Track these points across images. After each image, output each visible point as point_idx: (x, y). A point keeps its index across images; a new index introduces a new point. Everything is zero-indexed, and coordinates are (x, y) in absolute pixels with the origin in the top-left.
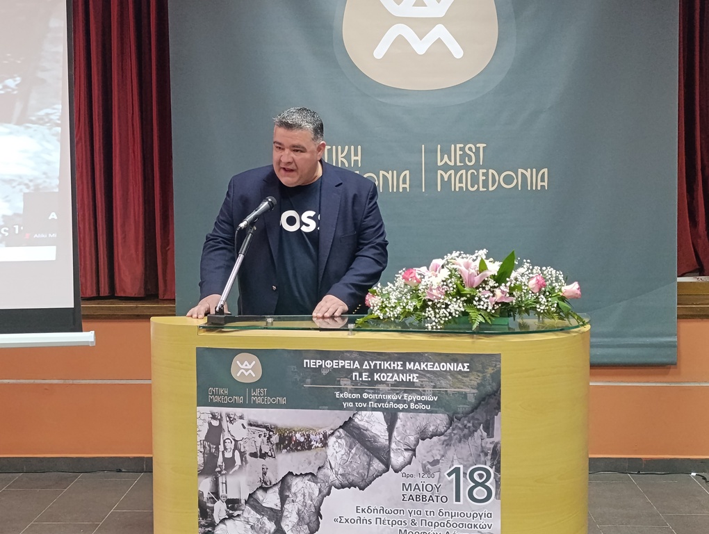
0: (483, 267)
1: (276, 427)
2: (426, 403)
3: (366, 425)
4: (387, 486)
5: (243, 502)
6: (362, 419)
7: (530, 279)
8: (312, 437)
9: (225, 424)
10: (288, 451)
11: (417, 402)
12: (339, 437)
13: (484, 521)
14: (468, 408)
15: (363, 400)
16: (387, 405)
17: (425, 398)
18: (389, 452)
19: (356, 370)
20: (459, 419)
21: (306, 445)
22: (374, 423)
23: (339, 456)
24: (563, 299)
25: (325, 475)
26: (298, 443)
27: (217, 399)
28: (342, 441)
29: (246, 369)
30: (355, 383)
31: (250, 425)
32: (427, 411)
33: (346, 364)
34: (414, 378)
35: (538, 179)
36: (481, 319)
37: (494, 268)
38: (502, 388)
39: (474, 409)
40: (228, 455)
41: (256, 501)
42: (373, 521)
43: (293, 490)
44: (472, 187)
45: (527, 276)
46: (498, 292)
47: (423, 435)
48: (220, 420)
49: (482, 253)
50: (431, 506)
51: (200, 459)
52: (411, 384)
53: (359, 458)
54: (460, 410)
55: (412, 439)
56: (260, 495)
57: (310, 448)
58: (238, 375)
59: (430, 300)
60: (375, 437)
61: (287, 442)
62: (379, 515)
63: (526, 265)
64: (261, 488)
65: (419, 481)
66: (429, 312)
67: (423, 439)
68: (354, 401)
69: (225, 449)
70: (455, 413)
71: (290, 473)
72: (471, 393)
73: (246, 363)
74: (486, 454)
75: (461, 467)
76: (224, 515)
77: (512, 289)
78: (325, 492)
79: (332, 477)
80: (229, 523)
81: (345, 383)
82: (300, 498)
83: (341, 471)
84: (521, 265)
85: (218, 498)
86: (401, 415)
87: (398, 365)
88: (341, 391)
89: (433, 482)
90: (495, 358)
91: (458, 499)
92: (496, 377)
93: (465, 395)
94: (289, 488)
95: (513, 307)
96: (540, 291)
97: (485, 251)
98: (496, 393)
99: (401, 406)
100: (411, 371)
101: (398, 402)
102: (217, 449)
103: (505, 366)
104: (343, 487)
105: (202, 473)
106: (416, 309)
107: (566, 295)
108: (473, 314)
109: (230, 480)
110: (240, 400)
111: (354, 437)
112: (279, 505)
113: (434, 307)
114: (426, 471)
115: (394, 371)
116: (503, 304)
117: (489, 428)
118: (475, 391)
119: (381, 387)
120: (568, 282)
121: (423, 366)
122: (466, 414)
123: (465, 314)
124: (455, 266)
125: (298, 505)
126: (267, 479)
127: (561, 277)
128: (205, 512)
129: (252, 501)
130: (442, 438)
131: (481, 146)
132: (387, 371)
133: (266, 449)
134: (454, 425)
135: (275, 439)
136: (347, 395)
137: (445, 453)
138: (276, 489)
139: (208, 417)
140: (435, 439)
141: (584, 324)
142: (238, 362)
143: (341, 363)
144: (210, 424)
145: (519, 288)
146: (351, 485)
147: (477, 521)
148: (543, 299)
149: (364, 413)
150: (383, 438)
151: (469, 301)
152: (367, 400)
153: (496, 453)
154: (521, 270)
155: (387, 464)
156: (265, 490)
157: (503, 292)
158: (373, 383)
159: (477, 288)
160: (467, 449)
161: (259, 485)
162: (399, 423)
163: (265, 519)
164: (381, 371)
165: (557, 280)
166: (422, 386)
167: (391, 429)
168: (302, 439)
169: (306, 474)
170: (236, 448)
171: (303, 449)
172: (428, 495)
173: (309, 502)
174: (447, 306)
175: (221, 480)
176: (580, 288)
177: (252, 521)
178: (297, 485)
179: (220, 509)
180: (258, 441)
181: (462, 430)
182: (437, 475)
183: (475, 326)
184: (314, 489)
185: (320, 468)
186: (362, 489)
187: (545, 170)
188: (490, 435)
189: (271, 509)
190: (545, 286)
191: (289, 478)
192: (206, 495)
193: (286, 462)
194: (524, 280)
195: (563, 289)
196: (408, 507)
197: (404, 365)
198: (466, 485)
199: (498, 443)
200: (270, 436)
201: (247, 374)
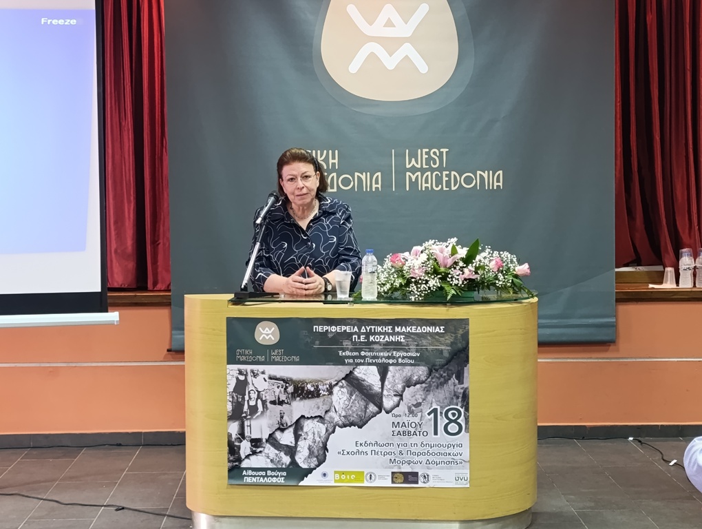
0: (454, 252)
1: (291, 380)
2: (410, 358)
3: (364, 377)
4: (380, 425)
5: (264, 441)
6: (360, 372)
7: (490, 261)
8: (320, 387)
9: (250, 379)
10: (301, 399)
11: (403, 358)
12: (342, 387)
13: (457, 450)
14: (442, 361)
15: (361, 357)
16: (380, 361)
17: (410, 354)
18: (382, 397)
19: (356, 332)
20: (437, 370)
21: (315, 394)
22: (368, 374)
23: (342, 401)
24: (516, 276)
25: (331, 417)
26: (309, 392)
27: (243, 358)
28: (345, 390)
29: (267, 334)
30: (354, 343)
31: (270, 378)
32: (411, 365)
33: (348, 329)
34: (401, 339)
35: (494, 180)
36: (453, 292)
37: (462, 252)
38: (470, 346)
39: (449, 362)
40: (252, 403)
41: (275, 440)
42: (369, 453)
43: (305, 430)
44: (437, 186)
45: (489, 259)
46: (466, 270)
47: (408, 383)
48: (246, 375)
49: (454, 240)
50: (414, 439)
51: (229, 407)
52: (398, 343)
53: (358, 403)
54: (437, 363)
55: (399, 387)
56: (278, 435)
57: (318, 396)
58: (260, 339)
59: (412, 278)
60: (370, 387)
61: (300, 391)
62: (373, 448)
63: (488, 250)
64: (279, 429)
65: (405, 419)
66: (413, 287)
67: (409, 387)
68: (353, 358)
69: (250, 398)
70: (434, 365)
71: (303, 417)
72: (446, 349)
73: (267, 329)
74: (458, 398)
75: (439, 408)
76: (249, 452)
77: (477, 269)
78: (331, 430)
79: (337, 419)
80: (253, 458)
81: (346, 343)
82: (311, 436)
83: (344, 414)
84: (483, 250)
85: (244, 438)
86: (391, 368)
87: (389, 329)
88: (344, 350)
89: (417, 420)
90: (464, 322)
91: (436, 433)
92: (466, 337)
93: (441, 352)
94: (302, 429)
95: (478, 282)
96: (498, 270)
97: (455, 239)
98: (465, 350)
99: (391, 361)
100: (399, 334)
101: (388, 358)
102: (243, 399)
103: (472, 328)
104: (345, 426)
105: (231, 418)
106: (401, 285)
107: (519, 273)
108: (447, 288)
109: (253, 423)
110: (262, 359)
111: (353, 386)
112: (294, 442)
113: (416, 283)
114: (411, 412)
115: (385, 334)
116: (470, 279)
117: (460, 377)
118: (449, 348)
119: (375, 346)
120: (520, 263)
121: (408, 329)
122: (442, 366)
123: (441, 288)
124: (431, 251)
125: (309, 442)
126: (284, 421)
127: (515, 260)
128: (233, 450)
129: (272, 440)
130: (424, 385)
131: (444, 150)
132: (380, 334)
133: (283, 397)
134: (433, 375)
135: (290, 389)
136: (348, 353)
137: (426, 397)
138: (291, 429)
139: (236, 373)
140: (418, 386)
141: (533, 297)
142: (260, 328)
143: (344, 328)
144: (237, 379)
145: (483, 268)
146: (352, 424)
147: (451, 450)
148: (501, 277)
149: (361, 367)
150: (377, 387)
151: (444, 278)
152: (364, 357)
153: (465, 397)
154: (483, 254)
155: (380, 407)
156: (282, 430)
157: (470, 271)
158: (369, 343)
159: (450, 268)
160: (443, 393)
161: (277, 426)
162: (389, 375)
163: (282, 454)
164: (375, 333)
165: (512, 262)
166: (407, 345)
167: (383, 380)
168: (312, 389)
169: (316, 417)
170: (259, 397)
171: (313, 397)
172: (412, 430)
173: (318, 439)
174: (427, 282)
175: (246, 423)
176: (530, 268)
177: (272, 456)
178: (308, 426)
179: (245, 447)
180: (278, 391)
181: (439, 378)
182: (419, 414)
183: (449, 297)
184: (322, 428)
185: (326, 412)
186: (360, 427)
187: (501, 172)
188: (461, 381)
189: (287, 446)
190: (502, 267)
191: (302, 420)
192: (234, 436)
193: (299, 408)
194: (486, 261)
195: (516, 269)
196: (397, 440)
197: (393, 329)
198: (442, 422)
199: (467, 388)
200: (287, 387)
201: (267, 338)
